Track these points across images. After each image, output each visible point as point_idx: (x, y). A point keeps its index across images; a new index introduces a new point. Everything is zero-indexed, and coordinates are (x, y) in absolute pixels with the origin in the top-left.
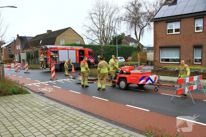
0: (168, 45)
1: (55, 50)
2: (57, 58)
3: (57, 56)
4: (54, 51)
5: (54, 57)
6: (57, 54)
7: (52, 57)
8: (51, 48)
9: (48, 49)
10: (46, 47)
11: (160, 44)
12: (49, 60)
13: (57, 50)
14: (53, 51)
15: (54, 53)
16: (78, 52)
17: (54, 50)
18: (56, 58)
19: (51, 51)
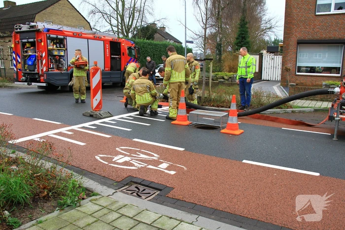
0: (317, 37)
1: (59, 37)
2: (63, 56)
3: (62, 53)
4: (57, 38)
5: (56, 53)
6: (62, 46)
7: (50, 53)
8: (48, 30)
9: (38, 31)
10: (32, 27)
11: (297, 35)
12: (44, 62)
13: (62, 37)
14: (52, 39)
15: (54, 44)
16: (108, 46)
17: (55, 36)
18: (61, 56)
19: (50, 38)
